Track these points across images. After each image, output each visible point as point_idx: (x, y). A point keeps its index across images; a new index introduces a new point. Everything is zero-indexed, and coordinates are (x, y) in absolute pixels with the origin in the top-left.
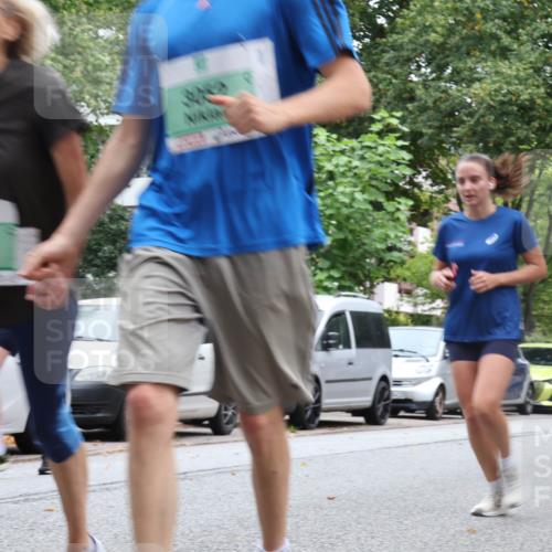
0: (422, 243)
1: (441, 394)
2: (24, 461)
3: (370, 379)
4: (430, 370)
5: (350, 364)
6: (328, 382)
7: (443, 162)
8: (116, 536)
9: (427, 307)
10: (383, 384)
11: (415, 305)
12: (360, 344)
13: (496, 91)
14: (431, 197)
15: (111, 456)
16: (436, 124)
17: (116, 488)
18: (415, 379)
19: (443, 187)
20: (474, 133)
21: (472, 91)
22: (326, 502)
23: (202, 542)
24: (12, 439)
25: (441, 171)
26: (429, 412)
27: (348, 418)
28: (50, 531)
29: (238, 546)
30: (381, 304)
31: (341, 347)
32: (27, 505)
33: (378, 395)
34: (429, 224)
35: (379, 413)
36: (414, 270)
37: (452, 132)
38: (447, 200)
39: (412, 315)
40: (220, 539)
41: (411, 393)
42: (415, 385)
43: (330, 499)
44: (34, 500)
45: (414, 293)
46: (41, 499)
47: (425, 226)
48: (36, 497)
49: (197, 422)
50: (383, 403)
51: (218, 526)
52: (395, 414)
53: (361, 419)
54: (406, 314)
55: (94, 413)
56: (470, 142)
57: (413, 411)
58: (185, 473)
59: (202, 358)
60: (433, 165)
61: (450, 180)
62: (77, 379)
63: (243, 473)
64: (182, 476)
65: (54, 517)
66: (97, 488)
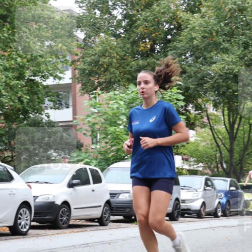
0: (192, 137)
1: (203, 207)
2: (13, 239)
4: (198, 196)
7: (200, 100)
9: (195, 166)
10: (177, 202)
11: (190, 165)
13: (223, 68)
14: (195, 116)
15: (53, 236)
16: (196, 83)
18: (191, 200)
19: (200, 111)
20: (213, 87)
21: (212, 68)
24: (8, 229)
25: (199, 104)
26: (198, 215)
33: (175, 208)
34: (195, 128)
35: (176, 215)
36: (189, 150)
37: (204, 86)
38: (202, 118)
39: (188, 170)
41: (190, 206)
42: (191, 202)
45: (189, 160)
47: (193, 129)
49: (92, 220)
50: (177, 211)
52: (183, 216)
53: (168, 218)
54: (186, 169)
55: (45, 216)
56: (211, 91)
57: (191, 214)
58: (87, 244)
59: (93, 191)
60: (195, 102)
61: (203, 108)
62: (37, 200)
63: (114, 244)
64: (86, 245)
66: (47, 251)
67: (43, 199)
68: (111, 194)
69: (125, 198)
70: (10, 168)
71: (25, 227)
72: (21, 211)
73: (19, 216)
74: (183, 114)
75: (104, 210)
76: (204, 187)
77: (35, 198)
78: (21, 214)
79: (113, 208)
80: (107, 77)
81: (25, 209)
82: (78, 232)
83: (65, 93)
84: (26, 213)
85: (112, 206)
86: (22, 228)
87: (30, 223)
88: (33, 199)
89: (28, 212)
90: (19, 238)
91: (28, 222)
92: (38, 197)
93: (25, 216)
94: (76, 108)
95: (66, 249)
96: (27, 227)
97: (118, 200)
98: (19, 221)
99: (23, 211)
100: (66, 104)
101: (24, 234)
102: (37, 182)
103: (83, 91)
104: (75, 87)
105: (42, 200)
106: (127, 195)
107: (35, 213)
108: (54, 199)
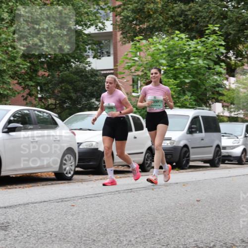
0: (233, 84)
1: (244, 153)
3: (212, 146)
4: (239, 142)
5: (202, 140)
6: (192, 148)
7: (241, 47)
8: (103, 217)
9: (236, 113)
10: (218, 149)
11: (231, 112)
12: (206, 131)
14: (235, 63)
15: (97, 181)
16: (237, 29)
17: (101, 196)
18: (232, 146)
19: (241, 58)
22: (196, 203)
23: (142, 220)
24: (53, 174)
25: (240, 51)
26: (239, 161)
27: (201, 164)
28: (75, 215)
29: (158, 222)
30: (215, 112)
31: (198, 132)
32: (63, 203)
33: (216, 154)
35: (216, 162)
36: (229, 97)
37: (245, 33)
38: (243, 65)
39: (229, 117)
40: (150, 219)
41: (230, 152)
42: (232, 149)
43: (197, 201)
44: (66, 201)
45: (230, 107)
47: (233, 76)
48: (66, 200)
50: (218, 157)
51: (148, 213)
52: (223, 163)
53: (208, 165)
54: (227, 117)
55: (88, 162)
57: (231, 161)
58: (131, 189)
59: (135, 138)
60: (236, 48)
61: (244, 55)
62: (81, 147)
63: (157, 189)
64: (130, 191)
65: (75, 209)
66: (93, 196)
67: (87, 145)
69: (166, 145)
70: (54, 115)
71: (70, 173)
72: (66, 157)
73: (64, 162)
74: (223, 61)
75: (146, 157)
76: (245, 134)
77: (79, 144)
78: (66, 160)
80: (151, 23)
81: (69, 155)
82: (121, 177)
83: (106, 42)
84: (70, 159)
86: (67, 173)
87: (75, 169)
88: (77, 145)
89: (72, 158)
90: (64, 183)
91: (73, 168)
92: (81, 143)
93: (70, 162)
94: (117, 56)
95: (111, 194)
96: (72, 173)
98: (64, 167)
99: (68, 157)
100: (107, 52)
101: (69, 179)
102: (81, 129)
103: (124, 39)
104: (116, 35)
105: (85, 147)
106: (168, 142)
107: (79, 159)
108: (97, 146)
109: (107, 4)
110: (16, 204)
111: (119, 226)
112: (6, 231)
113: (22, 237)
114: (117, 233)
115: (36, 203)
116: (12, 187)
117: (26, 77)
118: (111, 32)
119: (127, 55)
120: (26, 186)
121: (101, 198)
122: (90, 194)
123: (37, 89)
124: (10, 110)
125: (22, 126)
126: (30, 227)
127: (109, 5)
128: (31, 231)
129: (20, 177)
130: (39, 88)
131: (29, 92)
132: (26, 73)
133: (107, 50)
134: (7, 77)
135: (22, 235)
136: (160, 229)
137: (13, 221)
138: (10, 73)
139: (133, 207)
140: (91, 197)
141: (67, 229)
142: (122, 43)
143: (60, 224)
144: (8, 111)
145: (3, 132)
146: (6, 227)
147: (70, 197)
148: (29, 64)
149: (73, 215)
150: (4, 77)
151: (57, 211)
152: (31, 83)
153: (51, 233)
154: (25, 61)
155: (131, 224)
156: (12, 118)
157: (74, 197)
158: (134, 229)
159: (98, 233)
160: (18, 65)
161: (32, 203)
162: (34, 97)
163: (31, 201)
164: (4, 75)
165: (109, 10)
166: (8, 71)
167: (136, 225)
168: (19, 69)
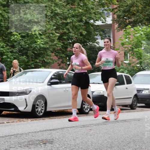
2: (81, 116)
8: (109, 137)
17: (107, 124)
23: (133, 139)
28: (92, 135)
29: (143, 141)
32: (84, 128)
40: (138, 139)
44: (86, 127)
46: (88, 127)
48: (86, 126)
49: (126, 106)
51: (137, 135)
55: (98, 103)
59: (127, 88)
62: (94, 94)
64: (125, 121)
65: (92, 131)
66: (102, 124)
67: (97, 93)
68: (137, 90)
69: (146, 93)
71: (87, 110)
73: (84, 103)
75: (134, 100)
77: (93, 92)
79: (139, 99)
80: (135, 18)
83: (108, 30)
85: (138, 98)
86: (85, 110)
87: (90, 107)
88: (91, 93)
90: (84, 116)
92: (94, 92)
94: (115, 38)
95: (113, 123)
96: (89, 109)
97: (142, 94)
98: (84, 106)
101: (87, 114)
102: (93, 83)
103: (118, 29)
104: (114, 26)
105: (96, 94)
106: (147, 91)
108: (104, 93)
109: (109, 7)
110: (56, 128)
111: (119, 143)
112: (52, 144)
113: (62, 148)
114: (118, 147)
115: (68, 128)
116: (53, 118)
117: (60, 52)
118: (111, 24)
119: (121, 37)
120: (61, 117)
121: (107, 125)
122: (100, 123)
123: (67, 59)
124: (52, 72)
125: (58, 81)
126: (66, 142)
127: (110, 8)
128: (67, 144)
129: (58, 112)
130: (68, 58)
131: (62, 61)
132: (60, 49)
133: (109, 35)
134: (49, 52)
135: (62, 147)
136: (145, 145)
137: (56, 138)
138: (51, 49)
139: (127, 131)
140: (101, 125)
141: (88, 144)
142: (117, 31)
143: (84, 141)
144: (51, 72)
145: (48, 85)
146: (52, 142)
147: (88, 124)
148: (62, 44)
149: (91, 135)
150: (47, 52)
151: (81, 133)
152: (63, 55)
153: (78, 146)
154: (60, 42)
155: (127, 142)
156: (53, 77)
157: (90, 125)
158: (129, 145)
159: (107, 147)
160: (55, 45)
161: (66, 128)
162: (65, 64)
163: (65, 127)
164: (48, 50)
165: (110, 11)
166: (50, 48)
167: (130, 143)
168: (56, 47)
